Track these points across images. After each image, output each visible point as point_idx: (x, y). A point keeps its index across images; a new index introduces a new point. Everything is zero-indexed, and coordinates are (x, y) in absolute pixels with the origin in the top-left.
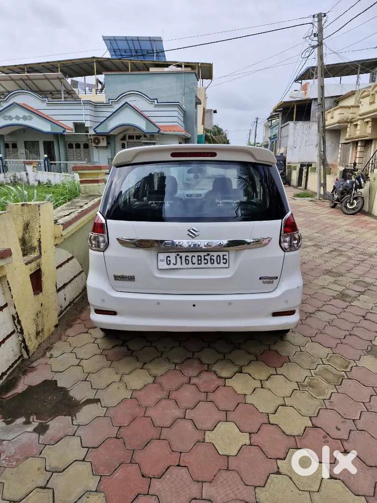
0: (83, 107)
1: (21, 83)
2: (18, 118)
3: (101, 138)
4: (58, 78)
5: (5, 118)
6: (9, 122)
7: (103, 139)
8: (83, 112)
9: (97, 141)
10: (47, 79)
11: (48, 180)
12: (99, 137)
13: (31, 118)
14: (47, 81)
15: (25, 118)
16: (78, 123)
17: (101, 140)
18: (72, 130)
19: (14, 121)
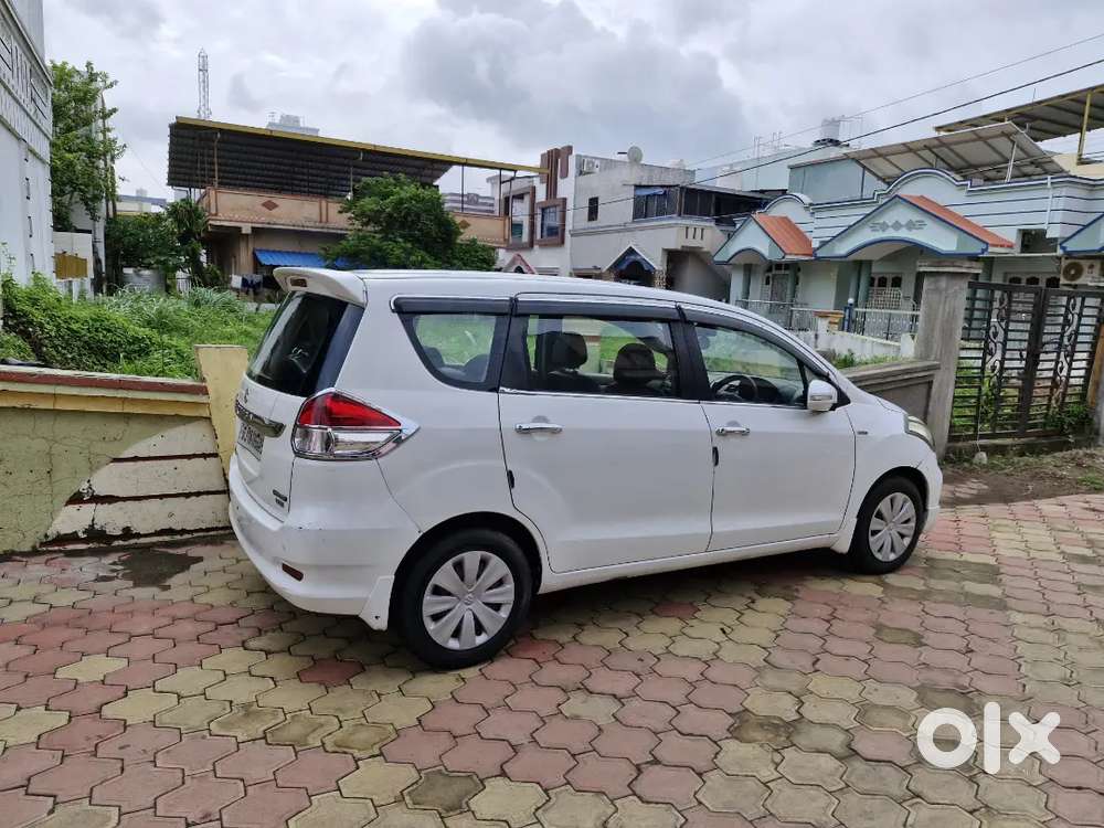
0: (1050, 194)
1: (926, 154)
2: (897, 226)
3: (1085, 264)
4: (1003, 134)
5: (874, 229)
6: (879, 235)
7: (1091, 267)
8: (1048, 204)
9: (1073, 272)
10: (980, 138)
11: (849, 350)
12: (1082, 262)
13: (921, 225)
14: (980, 143)
15: (910, 226)
16: (1031, 230)
17: (1086, 269)
18: (1011, 247)
19: (891, 233)
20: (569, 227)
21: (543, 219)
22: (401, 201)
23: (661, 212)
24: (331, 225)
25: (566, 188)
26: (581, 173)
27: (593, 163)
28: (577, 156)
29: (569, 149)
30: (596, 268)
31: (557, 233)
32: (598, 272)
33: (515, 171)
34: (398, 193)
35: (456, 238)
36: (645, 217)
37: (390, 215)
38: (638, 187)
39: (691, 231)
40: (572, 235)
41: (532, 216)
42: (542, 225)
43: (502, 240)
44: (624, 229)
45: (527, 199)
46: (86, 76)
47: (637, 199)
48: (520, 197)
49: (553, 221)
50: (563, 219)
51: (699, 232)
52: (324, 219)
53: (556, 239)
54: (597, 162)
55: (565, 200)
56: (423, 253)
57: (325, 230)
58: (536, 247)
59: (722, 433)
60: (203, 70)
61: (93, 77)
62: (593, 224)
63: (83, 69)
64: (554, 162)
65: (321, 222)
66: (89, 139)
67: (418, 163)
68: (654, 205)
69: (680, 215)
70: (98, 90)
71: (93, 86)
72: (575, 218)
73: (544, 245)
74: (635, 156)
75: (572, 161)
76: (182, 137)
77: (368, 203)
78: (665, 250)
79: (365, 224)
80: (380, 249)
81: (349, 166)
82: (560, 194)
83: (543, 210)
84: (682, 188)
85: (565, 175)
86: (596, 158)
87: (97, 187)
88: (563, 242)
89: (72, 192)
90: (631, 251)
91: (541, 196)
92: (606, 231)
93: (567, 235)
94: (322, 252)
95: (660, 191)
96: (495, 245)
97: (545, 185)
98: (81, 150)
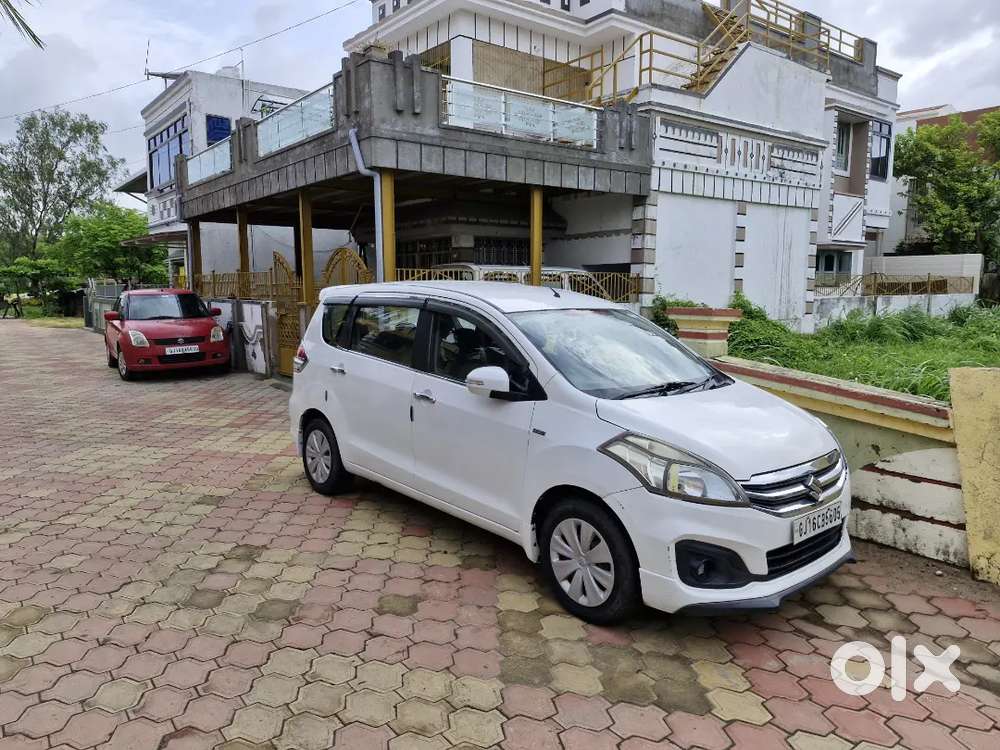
59: (416, 397)
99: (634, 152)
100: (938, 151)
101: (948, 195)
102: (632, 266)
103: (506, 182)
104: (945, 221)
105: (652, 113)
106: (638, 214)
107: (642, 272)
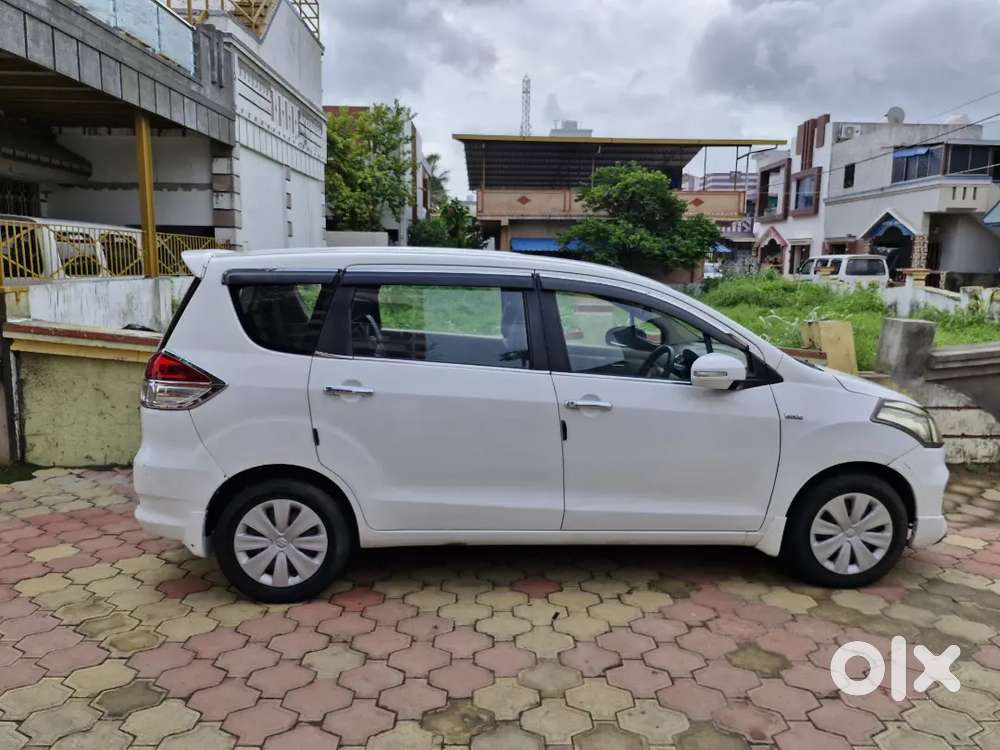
20: (824, 195)
21: (798, 190)
22: (627, 187)
23: (923, 173)
24: (573, 213)
25: (822, 157)
26: (839, 140)
27: (852, 129)
28: (835, 124)
29: (827, 118)
30: (850, 236)
31: (811, 203)
32: (852, 240)
33: (750, 146)
34: (625, 179)
35: (681, 217)
36: (906, 179)
37: (617, 200)
38: (897, 148)
39: (959, 192)
40: (827, 204)
41: (787, 188)
42: (797, 196)
43: (736, 214)
44: (882, 193)
45: (783, 171)
46: (395, 111)
47: (897, 162)
48: (777, 170)
49: (808, 190)
50: (818, 188)
51: (970, 192)
52: (567, 208)
53: (811, 209)
54: (858, 128)
55: (820, 169)
56: (643, 231)
57: (568, 218)
58: (790, 218)
59: (573, 407)
60: (526, 92)
61: (399, 111)
62: (849, 190)
63: (392, 105)
64: (810, 134)
65: (564, 210)
66: (396, 160)
67: (669, 149)
68: (915, 167)
69: (945, 172)
70: (403, 122)
71: (401, 118)
72: (831, 185)
73: (797, 216)
74: (896, 117)
75: (829, 129)
76: (474, 150)
77: (598, 191)
78: (926, 213)
79: (595, 210)
80: (604, 231)
81: (590, 159)
82: (816, 164)
83: (799, 182)
84: (947, 146)
85: (821, 143)
86: (856, 124)
87: (401, 196)
88: (816, 211)
89: (383, 201)
90: (888, 217)
91: (796, 168)
92: (865, 196)
93: (822, 206)
94: (557, 237)
95: (923, 151)
96: (730, 219)
97: (800, 157)
98: (390, 169)
99: (223, 90)
100: (340, 139)
101: (349, 179)
102: (216, 229)
103: (121, 100)
104: (350, 202)
105: (232, 47)
106: (220, 166)
107: (234, 236)
